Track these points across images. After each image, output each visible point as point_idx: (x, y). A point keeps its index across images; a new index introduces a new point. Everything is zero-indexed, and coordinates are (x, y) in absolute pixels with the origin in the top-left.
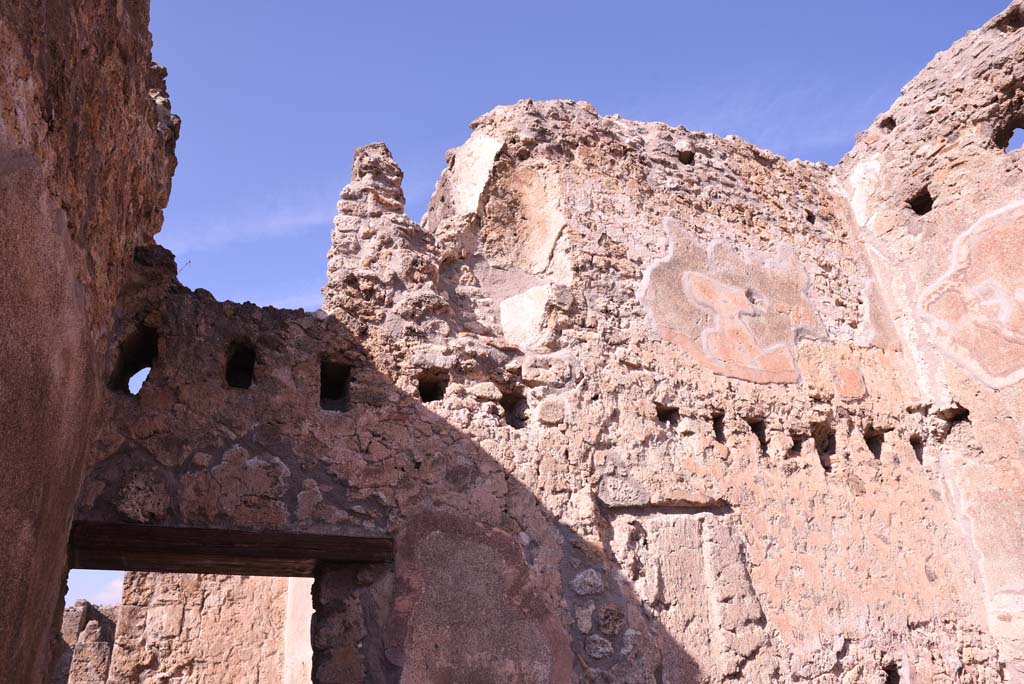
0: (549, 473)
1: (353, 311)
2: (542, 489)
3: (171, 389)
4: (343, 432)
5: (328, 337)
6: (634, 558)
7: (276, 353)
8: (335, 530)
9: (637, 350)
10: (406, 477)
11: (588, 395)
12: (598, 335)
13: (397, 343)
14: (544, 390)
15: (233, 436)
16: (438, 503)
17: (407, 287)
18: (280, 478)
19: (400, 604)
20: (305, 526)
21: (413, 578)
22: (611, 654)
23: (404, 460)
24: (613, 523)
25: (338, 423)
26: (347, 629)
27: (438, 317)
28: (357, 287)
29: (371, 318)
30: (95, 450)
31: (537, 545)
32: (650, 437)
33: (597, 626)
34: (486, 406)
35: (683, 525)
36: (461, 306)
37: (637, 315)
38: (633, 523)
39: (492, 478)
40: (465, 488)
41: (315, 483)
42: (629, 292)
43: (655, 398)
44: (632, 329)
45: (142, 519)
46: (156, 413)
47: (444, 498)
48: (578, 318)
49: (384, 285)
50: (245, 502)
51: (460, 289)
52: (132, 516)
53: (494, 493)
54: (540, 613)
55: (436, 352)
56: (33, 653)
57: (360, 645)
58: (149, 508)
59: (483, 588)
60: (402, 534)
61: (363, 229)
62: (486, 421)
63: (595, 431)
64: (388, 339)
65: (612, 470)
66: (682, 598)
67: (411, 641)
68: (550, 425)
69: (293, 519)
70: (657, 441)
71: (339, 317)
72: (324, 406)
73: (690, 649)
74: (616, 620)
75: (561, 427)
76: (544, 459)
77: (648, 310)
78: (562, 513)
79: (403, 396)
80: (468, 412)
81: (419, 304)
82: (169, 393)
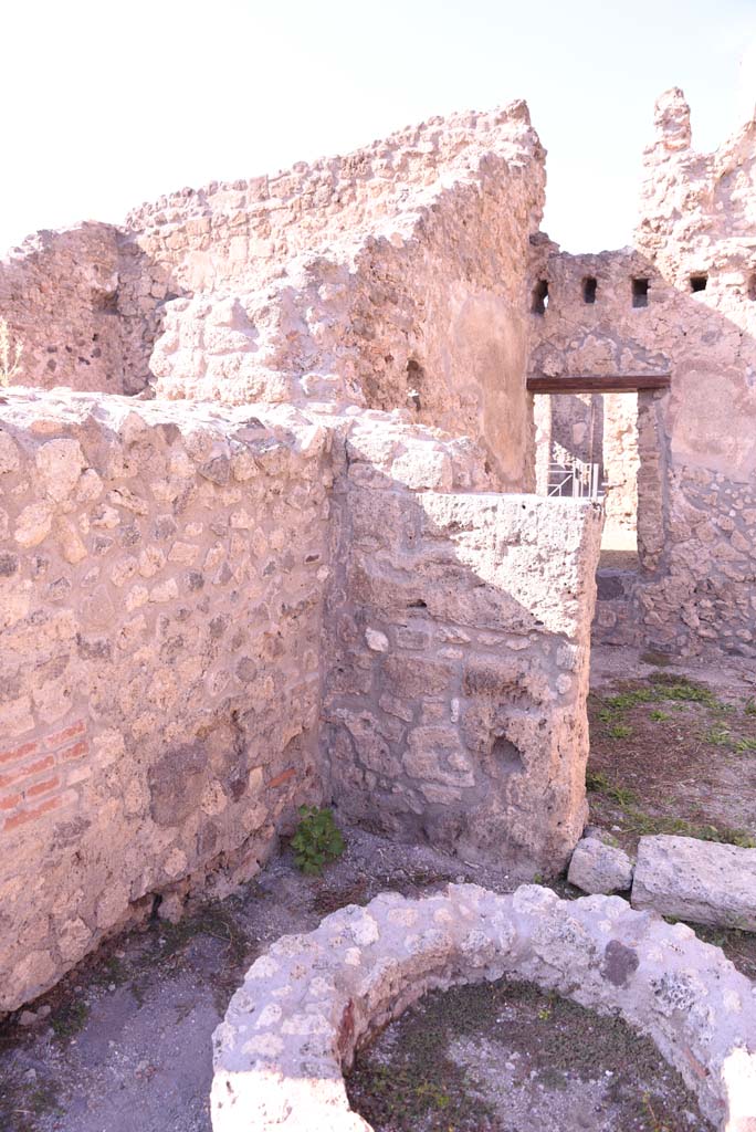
1: (647, 245)
3: (557, 311)
4: (642, 321)
5: (633, 264)
7: (606, 281)
8: (640, 373)
10: (678, 342)
13: (675, 259)
15: (588, 331)
16: (696, 354)
17: (683, 216)
18: (612, 349)
19: (673, 408)
20: (625, 372)
21: (679, 396)
23: (677, 332)
25: (640, 315)
26: (650, 420)
27: (703, 234)
28: (650, 226)
29: (659, 245)
30: (529, 347)
34: (732, 290)
39: (732, 336)
40: (713, 344)
41: (629, 350)
45: (554, 375)
47: (699, 351)
49: (667, 220)
50: (596, 363)
51: (734, 195)
52: (549, 374)
53: (731, 345)
55: (698, 261)
56: (520, 431)
57: (655, 428)
58: (555, 370)
59: (718, 401)
60: (675, 372)
61: (657, 176)
62: (732, 300)
64: (669, 258)
67: (677, 426)
69: (619, 369)
71: (639, 251)
72: (635, 306)
79: (678, 293)
80: (719, 296)
81: (688, 230)
82: (556, 314)
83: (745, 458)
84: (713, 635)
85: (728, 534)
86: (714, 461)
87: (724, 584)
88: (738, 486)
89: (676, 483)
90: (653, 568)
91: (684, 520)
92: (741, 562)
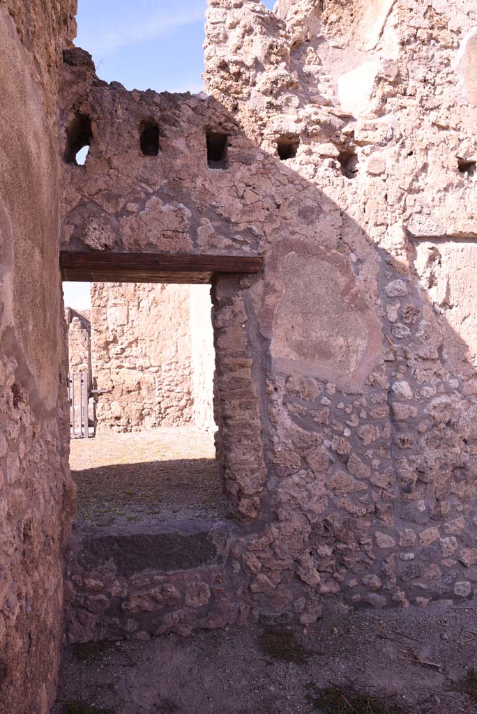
0: (373, 211)
1: (226, 91)
2: (367, 223)
3: (105, 159)
4: (225, 184)
5: (209, 113)
6: (431, 273)
7: (174, 128)
8: (224, 252)
9: (447, 113)
10: (271, 215)
11: (405, 152)
12: (416, 102)
13: (260, 115)
14: (372, 149)
15: (151, 191)
16: (293, 233)
17: (266, 68)
18: (184, 218)
19: (269, 300)
20: (203, 249)
21: (277, 284)
22: (409, 336)
23: (268, 203)
24: (417, 248)
25: (221, 177)
26: (235, 316)
27: (291, 92)
28: (228, 71)
29: (240, 96)
30: (64, 205)
31: (362, 262)
32: (451, 185)
33: (401, 318)
34: (327, 161)
35: (469, 251)
36: (308, 83)
37: (450, 82)
38: (432, 248)
39: (332, 215)
40: (312, 222)
41: (208, 221)
42: (446, 61)
43: (458, 153)
44: (445, 95)
45: (100, 248)
46: (98, 177)
47: (297, 229)
48: (400, 88)
49: (248, 68)
50: (163, 235)
51: (306, 69)
52: (93, 247)
53: (332, 226)
54: (363, 308)
55: (288, 122)
57: (244, 326)
58: (103, 241)
59: (323, 291)
60: (269, 254)
61: (229, 21)
62: (328, 173)
63: (409, 180)
64: (254, 112)
65: (419, 210)
66: (462, 302)
67: (276, 323)
68: (374, 175)
69: (196, 245)
70: (456, 187)
71: (216, 97)
72: (211, 166)
73: (464, 336)
74: (414, 314)
75: (384, 177)
76: (369, 201)
77: (460, 78)
78: (380, 239)
79: (267, 156)
80: (314, 166)
81: (275, 82)
82: (105, 162)
83: (359, 363)
84: (335, 589)
85: (344, 460)
86: (322, 368)
87: (344, 523)
88: (351, 398)
89: (278, 398)
90: (254, 515)
91: (291, 446)
92: (363, 492)
